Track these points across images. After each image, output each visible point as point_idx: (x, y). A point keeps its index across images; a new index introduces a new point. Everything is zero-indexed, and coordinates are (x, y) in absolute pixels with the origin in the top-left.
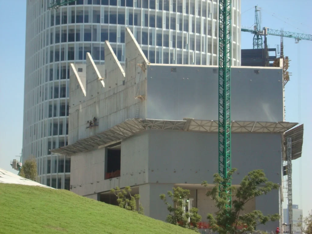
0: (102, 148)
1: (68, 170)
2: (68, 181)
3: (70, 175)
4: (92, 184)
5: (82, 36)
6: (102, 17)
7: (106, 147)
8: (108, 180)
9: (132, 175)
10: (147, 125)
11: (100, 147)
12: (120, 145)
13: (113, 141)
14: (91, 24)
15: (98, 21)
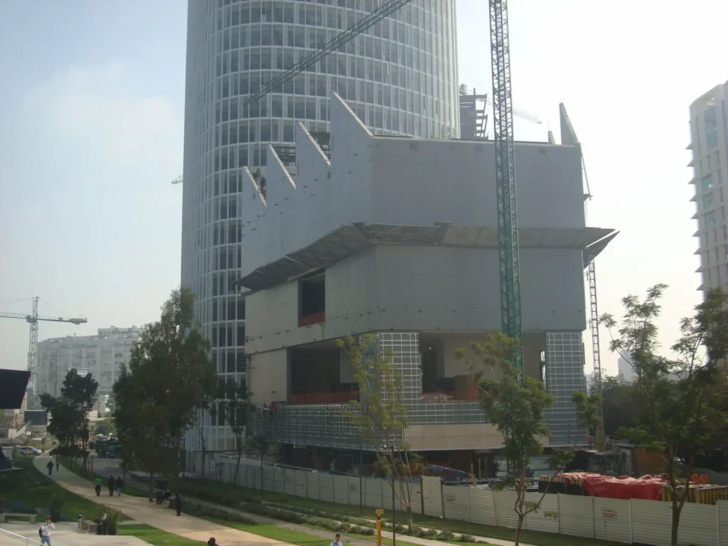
0: (292, 281)
1: (242, 316)
2: (241, 330)
3: (244, 323)
4: (278, 334)
5: (258, 133)
6: (285, 109)
7: (299, 279)
8: (304, 328)
9: (346, 319)
10: (373, 234)
11: (290, 279)
12: (322, 274)
13: (312, 267)
14: (270, 117)
15: (280, 115)
